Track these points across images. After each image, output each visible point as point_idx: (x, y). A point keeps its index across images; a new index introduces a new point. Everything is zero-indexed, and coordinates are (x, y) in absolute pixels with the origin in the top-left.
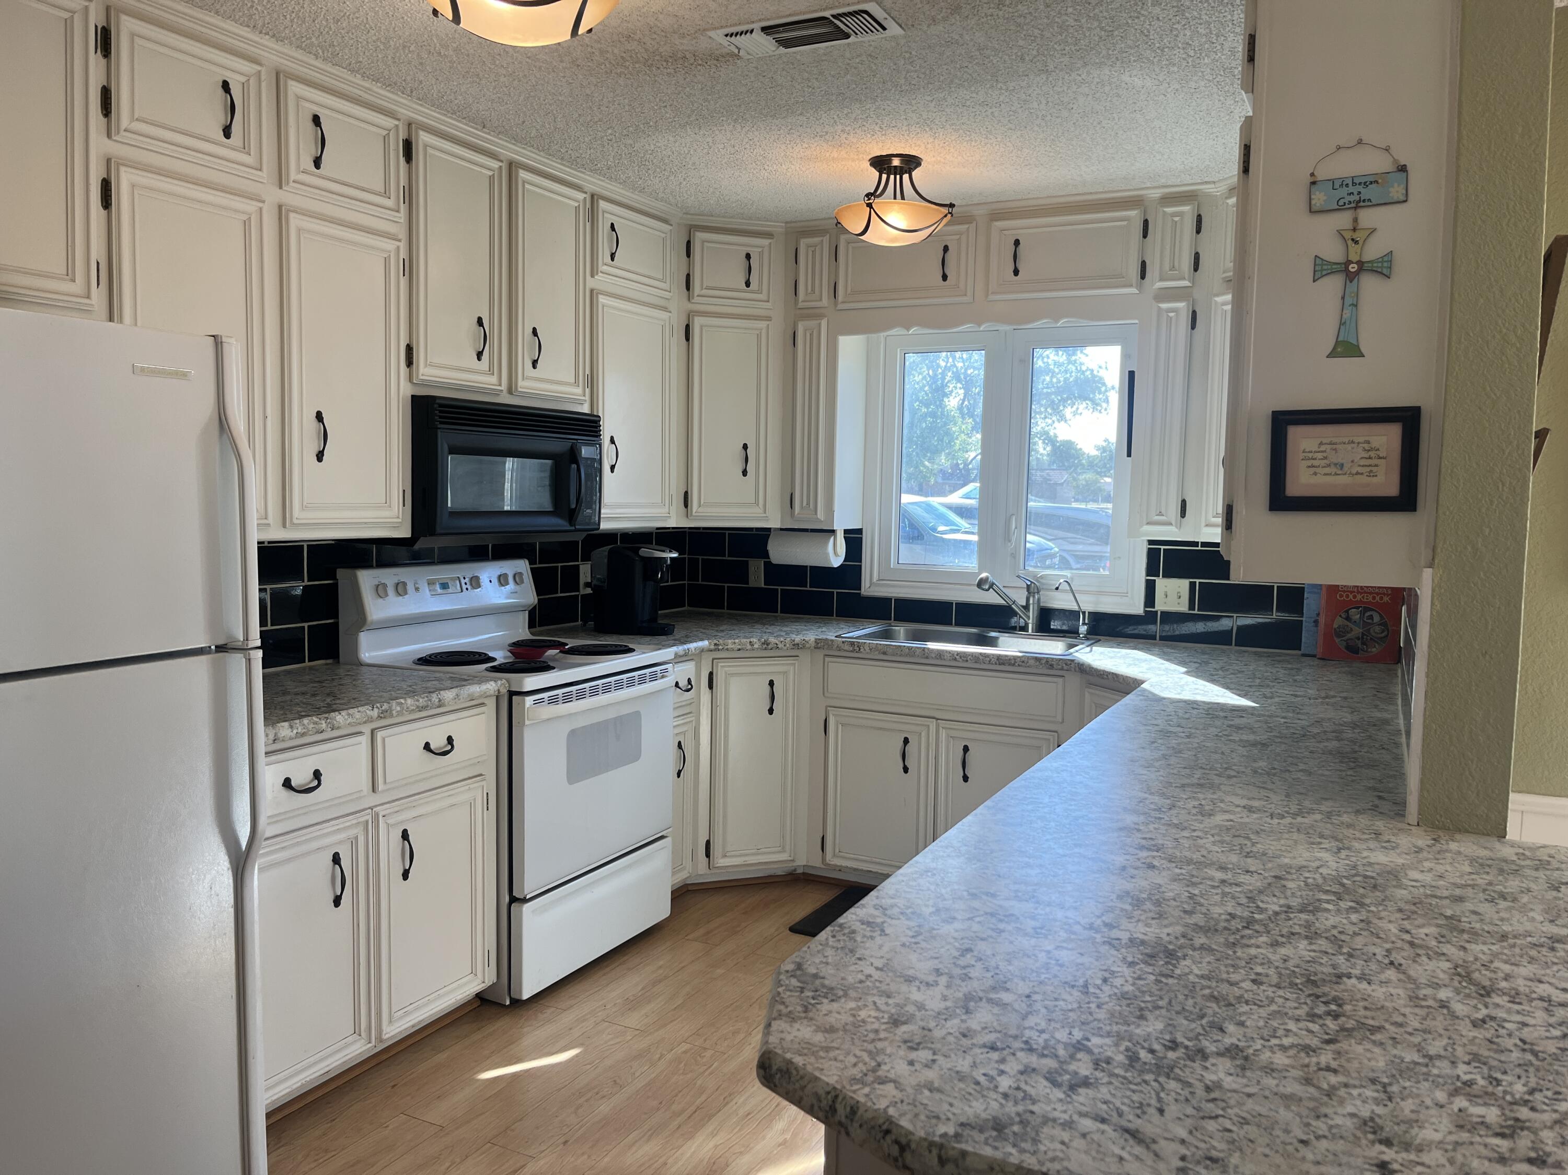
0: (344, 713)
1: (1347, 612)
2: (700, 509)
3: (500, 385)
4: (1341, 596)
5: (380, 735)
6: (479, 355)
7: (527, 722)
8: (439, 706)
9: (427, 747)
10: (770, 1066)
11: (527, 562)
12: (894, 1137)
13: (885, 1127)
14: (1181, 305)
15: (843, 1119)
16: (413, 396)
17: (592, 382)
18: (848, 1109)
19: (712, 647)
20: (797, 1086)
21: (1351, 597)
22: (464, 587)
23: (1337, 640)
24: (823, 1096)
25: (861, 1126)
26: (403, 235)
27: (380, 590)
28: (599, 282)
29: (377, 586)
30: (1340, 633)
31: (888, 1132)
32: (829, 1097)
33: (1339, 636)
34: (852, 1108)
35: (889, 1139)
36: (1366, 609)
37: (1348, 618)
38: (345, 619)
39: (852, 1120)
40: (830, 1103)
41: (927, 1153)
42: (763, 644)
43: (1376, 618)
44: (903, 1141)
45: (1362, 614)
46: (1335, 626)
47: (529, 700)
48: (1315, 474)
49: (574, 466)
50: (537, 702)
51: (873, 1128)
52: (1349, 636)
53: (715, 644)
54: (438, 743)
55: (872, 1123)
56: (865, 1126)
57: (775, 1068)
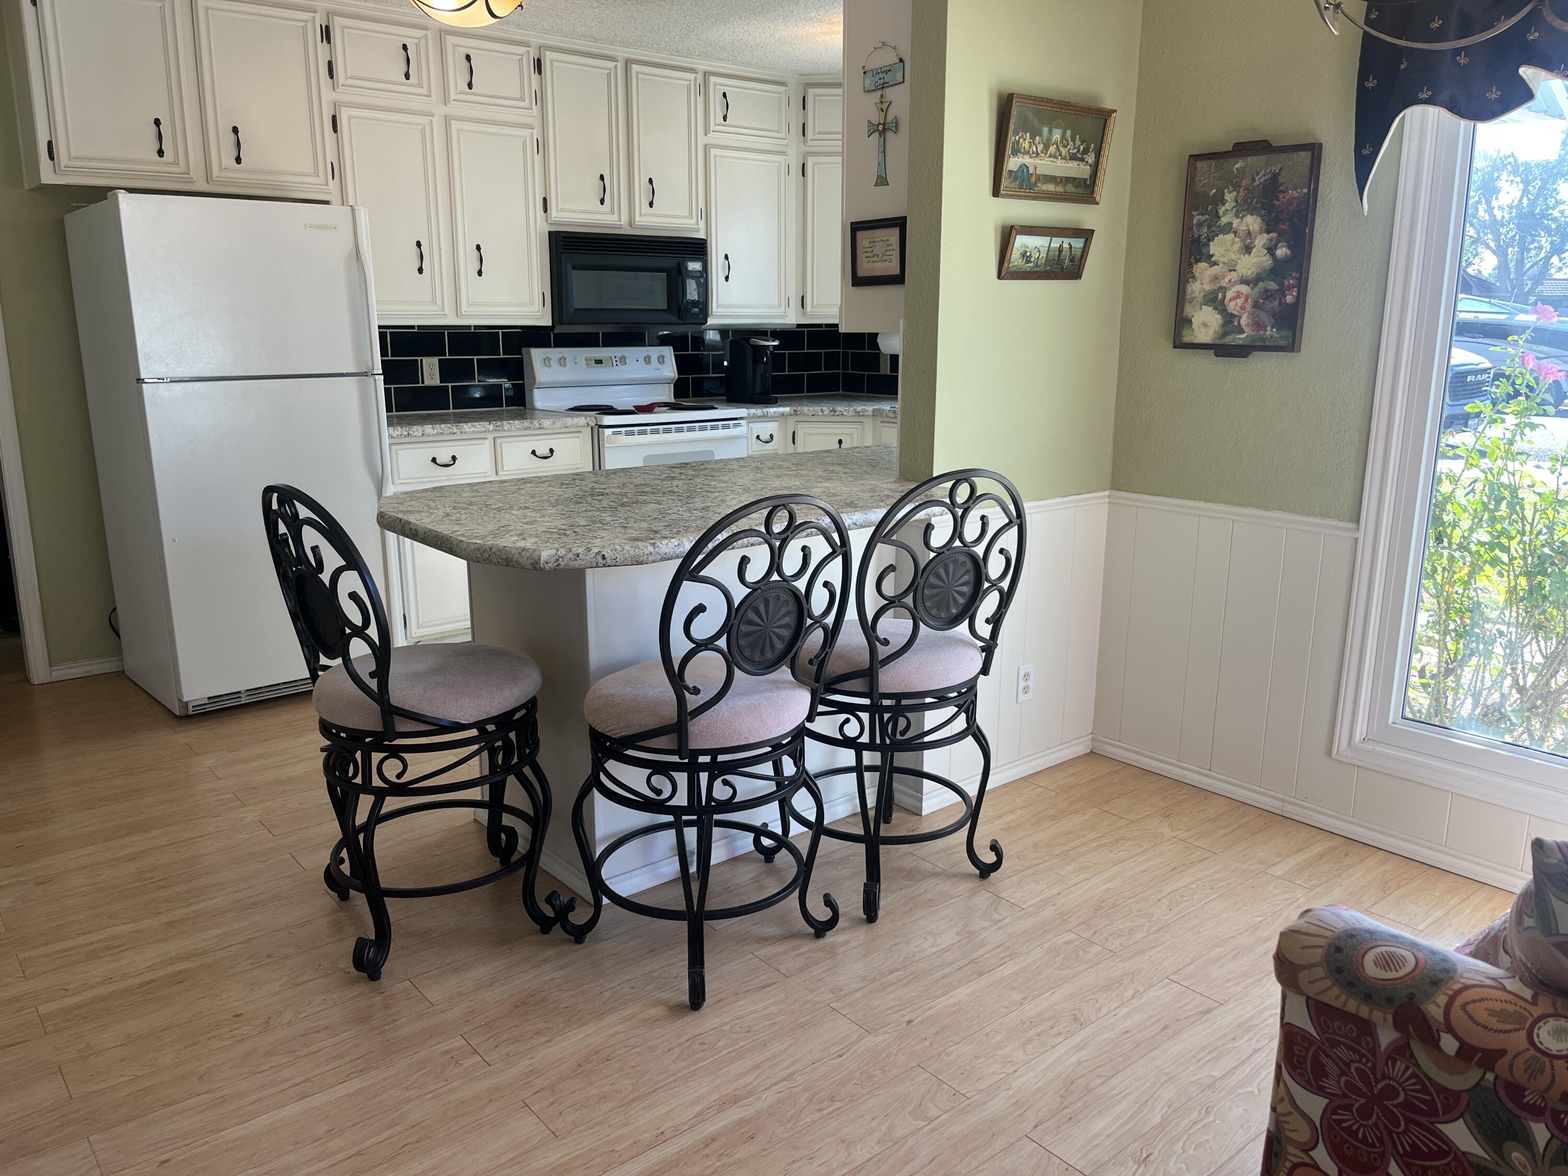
2: (814, 310)
3: (620, 221)
5: (498, 441)
6: (602, 201)
7: (606, 445)
8: (540, 428)
9: (534, 452)
11: (671, 348)
16: (549, 232)
17: (706, 215)
19: (792, 412)
22: (615, 363)
26: (537, 123)
27: (547, 361)
28: (713, 138)
29: (545, 359)
38: (527, 382)
42: (831, 411)
47: (608, 432)
48: (869, 262)
49: (683, 277)
50: (614, 433)
53: (795, 410)
54: (542, 451)
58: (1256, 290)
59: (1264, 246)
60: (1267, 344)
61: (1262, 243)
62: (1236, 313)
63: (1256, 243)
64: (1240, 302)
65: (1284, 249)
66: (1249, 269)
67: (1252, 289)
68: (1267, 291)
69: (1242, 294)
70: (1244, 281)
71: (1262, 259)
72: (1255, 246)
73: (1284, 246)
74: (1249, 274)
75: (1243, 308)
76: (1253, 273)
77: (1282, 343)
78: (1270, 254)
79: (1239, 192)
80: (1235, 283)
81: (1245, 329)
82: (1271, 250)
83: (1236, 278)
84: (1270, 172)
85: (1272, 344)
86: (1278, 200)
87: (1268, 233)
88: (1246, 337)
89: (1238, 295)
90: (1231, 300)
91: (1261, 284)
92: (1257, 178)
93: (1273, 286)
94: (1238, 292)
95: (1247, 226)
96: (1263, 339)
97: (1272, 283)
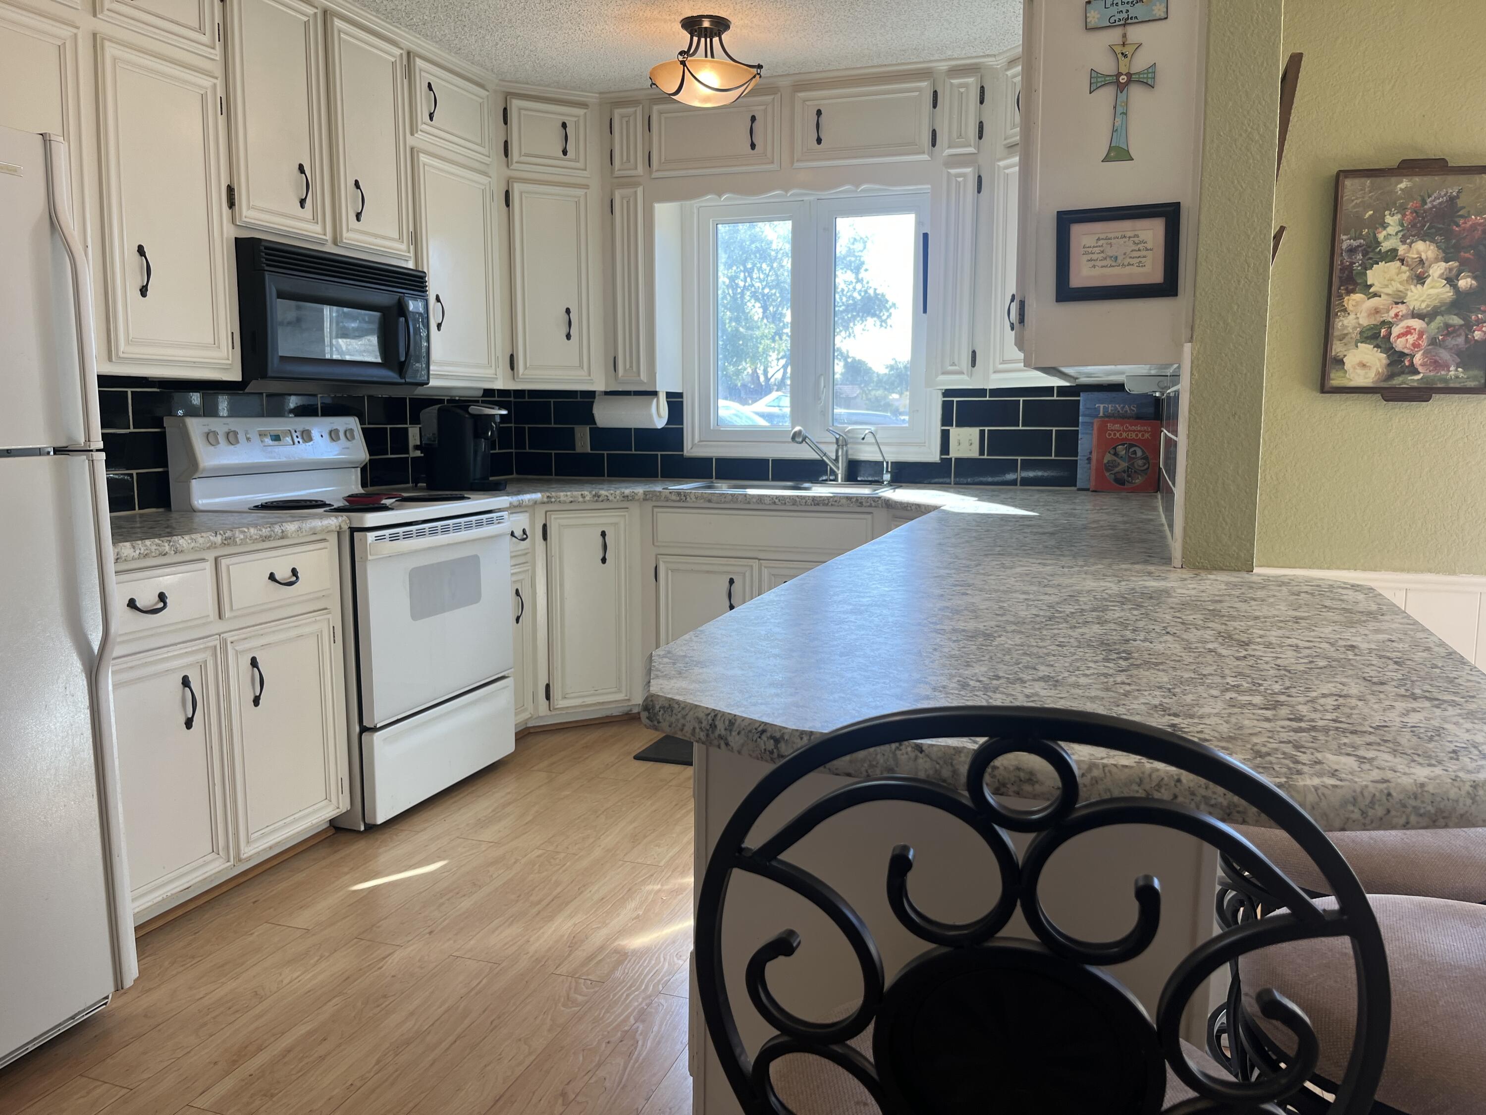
0: (187, 537)
1: (1115, 448)
2: (526, 372)
3: (325, 235)
4: (1110, 435)
5: (224, 562)
6: (302, 202)
7: (370, 557)
8: (282, 538)
9: (272, 577)
10: (653, 707)
11: (357, 419)
12: (769, 734)
13: (760, 729)
14: (968, 170)
15: (723, 732)
16: (236, 239)
17: (415, 239)
18: (727, 723)
19: (545, 500)
20: (680, 715)
21: (1118, 435)
22: (296, 440)
23: (1107, 474)
24: (704, 717)
25: (739, 733)
26: (219, 72)
27: (210, 437)
28: (419, 140)
29: (208, 434)
30: (1110, 466)
31: (764, 731)
32: (709, 717)
33: (1108, 470)
34: (730, 721)
35: (764, 737)
36: (1131, 446)
37: (1116, 454)
38: (175, 469)
39: (731, 731)
40: (710, 721)
41: (799, 740)
42: (594, 496)
43: (1139, 453)
44: (778, 735)
45: (1127, 450)
46: (1105, 461)
47: (371, 536)
48: (1094, 266)
49: (402, 319)
50: (378, 539)
51: (750, 731)
52: (1117, 470)
53: (548, 497)
54: (283, 574)
55: (749, 728)
56: (743, 732)
57: (657, 707)
58: (1433, 325)
59: (1441, 276)
60: (1452, 385)
61: (1439, 272)
62: (1406, 351)
63: (1431, 272)
64: (1411, 339)
65: (1469, 280)
66: (1423, 301)
67: (1428, 324)
68: (1447, 326)
69: (1415, 329)
70: (1415, 315)
71: (1440, 290)
72: (1429, 276)
73: (1468, 277)
74: (1423, 306)
75: (1416, 345)
76: (1428, 306)
77: (1471, 384)
78: (1451, 286)
79: (1404, 215)
80: (1404, 317)
81: (1420, 369)
82: (1451, 280)
83: (1404, 312)
84: (1445, 195)
85: (1458, 385)
86: (1458, 226)
87: (1447, 262)
88: (1421, 379)
89: (1408, 331)
90: (1399, 337)
91: (1439, 318)
92: (1428, 200)
93: (1456, 320)
94: (1408, 327)
95: (1418, 253)
96: (1446, 381)
97: (1455, 317)
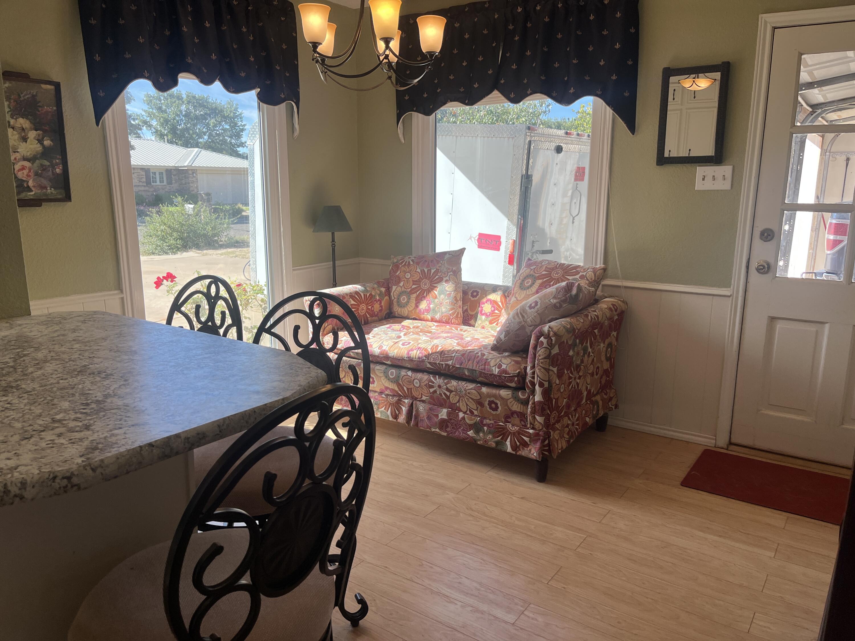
18: (19, 485)
25: (33, 487)
31: (55, 478)
34: (21, 483)
35: (57, 480)
51: (42, 482)
58: (35, 165)
59: (35, 138)
60: (50, 197)
61: (33, 136)
62: (24, 179)
63: (29, 136)
64: (26, 172)
65: (49, 141)
66: (28, 152)
67: (33, 164)
68: (42, 165)
69: (26, 167)
70: (25, 159)
71: (35, 146)
72: (28, 138)
74: (28, 154)
75: (28, 176)
76: (30, 154)
77: (59, 197)
78: (40, 144)
79: (10, 102)
80: (20, 160)
81: (33, 189)
82: (40, 141)
83: (19, 157)
84: (30, 93)
85: (52, 197)
86: (39, 111)
87: (36, 131)
88: (34, 194)
89: (23, 168)
90: (19, 170)
91: (37, 161)
92: (22, 96)
93: (47, 163)
94: (22, 165)
95: (21, 124)
96: (46, 195)
97: (45, 161)
